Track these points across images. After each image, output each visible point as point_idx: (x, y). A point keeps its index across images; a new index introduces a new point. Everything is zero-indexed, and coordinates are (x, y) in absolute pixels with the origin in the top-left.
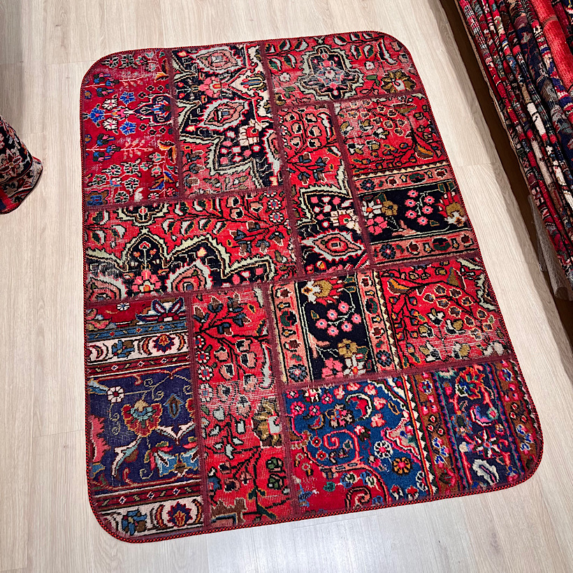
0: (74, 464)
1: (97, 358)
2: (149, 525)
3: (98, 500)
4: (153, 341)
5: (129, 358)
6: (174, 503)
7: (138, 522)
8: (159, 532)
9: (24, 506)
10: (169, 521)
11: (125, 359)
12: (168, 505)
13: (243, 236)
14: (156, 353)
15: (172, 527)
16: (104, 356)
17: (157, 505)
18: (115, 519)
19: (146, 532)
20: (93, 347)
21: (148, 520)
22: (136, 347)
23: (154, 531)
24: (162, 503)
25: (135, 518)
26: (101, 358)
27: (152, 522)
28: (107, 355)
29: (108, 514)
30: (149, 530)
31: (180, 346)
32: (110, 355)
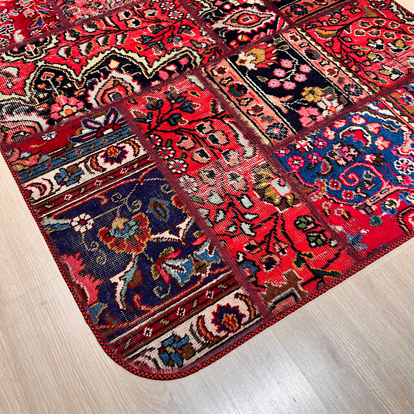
0: (64, 318)
1: (41, 195)
2: (196, 346)
3: (116, 345)
4: (101, 156)
5: (81, 182)
6: (214, 308)
7: (181, 349)
8: (212, 348)
9: (16, 396)
10: (219, 331)
11: (77, 184)
12: (208, 313)
13: (150, 39)
14: (109, 167)
15: (227, 336)
16: (49, 190)
17: (194, 320)
18: (149, 358)
19: (198, 355)
20: (32, 185)
21: (193, 341)
22: (84, 169)
23: (207, 350)
24: (200, 314)
25: (175, 345)
26: (46, 193)
27: (199, 341)
28: (52, 188)
29: (138, 356)
30: (199, 351)
31: (135, 152)
32: (56, 187)
